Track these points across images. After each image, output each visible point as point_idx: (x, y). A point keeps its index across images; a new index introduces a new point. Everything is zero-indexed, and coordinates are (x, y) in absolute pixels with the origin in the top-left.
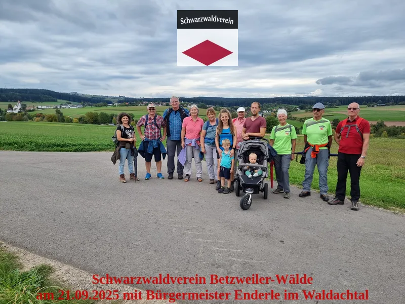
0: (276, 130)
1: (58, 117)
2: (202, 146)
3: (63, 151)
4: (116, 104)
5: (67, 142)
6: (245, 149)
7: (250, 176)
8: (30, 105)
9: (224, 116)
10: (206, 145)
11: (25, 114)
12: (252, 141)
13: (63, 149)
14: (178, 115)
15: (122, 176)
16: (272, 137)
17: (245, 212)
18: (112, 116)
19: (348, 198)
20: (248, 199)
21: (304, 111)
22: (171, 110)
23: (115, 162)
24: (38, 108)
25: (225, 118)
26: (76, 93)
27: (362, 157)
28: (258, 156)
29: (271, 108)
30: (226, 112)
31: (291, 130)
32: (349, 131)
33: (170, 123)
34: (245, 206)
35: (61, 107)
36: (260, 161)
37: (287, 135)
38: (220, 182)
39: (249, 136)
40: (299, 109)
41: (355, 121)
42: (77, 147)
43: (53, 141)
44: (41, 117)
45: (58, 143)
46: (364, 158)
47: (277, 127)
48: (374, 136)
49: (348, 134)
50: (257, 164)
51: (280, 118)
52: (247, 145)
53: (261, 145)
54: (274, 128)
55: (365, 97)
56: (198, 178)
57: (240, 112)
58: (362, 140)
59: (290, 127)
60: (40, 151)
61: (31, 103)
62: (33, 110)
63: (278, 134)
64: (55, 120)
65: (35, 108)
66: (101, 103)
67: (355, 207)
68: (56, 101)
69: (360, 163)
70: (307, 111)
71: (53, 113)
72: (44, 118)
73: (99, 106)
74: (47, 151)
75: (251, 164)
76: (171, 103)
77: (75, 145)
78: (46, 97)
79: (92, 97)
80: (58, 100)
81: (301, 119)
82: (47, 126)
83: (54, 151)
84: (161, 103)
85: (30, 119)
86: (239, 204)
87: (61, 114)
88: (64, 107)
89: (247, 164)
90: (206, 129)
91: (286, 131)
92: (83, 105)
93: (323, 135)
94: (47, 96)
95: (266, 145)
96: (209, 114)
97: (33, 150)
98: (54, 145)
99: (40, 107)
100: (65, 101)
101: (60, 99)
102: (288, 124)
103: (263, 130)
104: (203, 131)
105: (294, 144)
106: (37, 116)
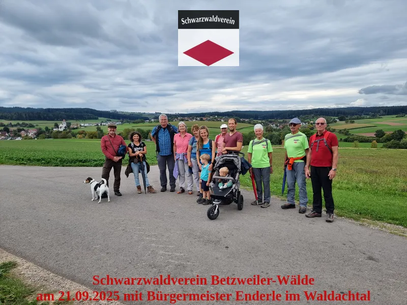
0: (253, 144)
1: (99, 134)
4: (153, 120)
6: (220, 163)
8: (74, 124)
9: (203, 132)
10: (192, 159)
11: (70, 132)
14: (167, 132)
15: (139, 188)
18: (149, 132)
20: (215, 209)
21: (343, 122)
24: (81, 126)
26: (115, 111)
27: (333, 169)
29: (308, 120)
31: (267, 144)
32: (318, 145)
33: (159, 140)
35: (101, 124)
37: (263, 148)
39: (227, 150)
40: (338, 120)
44: (83, 134)
45: (80, 159)
47: (254, 142)
49: (317, 147)
54: (251, 142)
56: (189, 191)
57: (223, 129)
58: (332, 153)
59: (266, 141)
61: (75, 121)
62: (77, 128)
63: (255, 147)
64: (96, 137)
65: (79, 126)
66: (139, 120)
67: (329, 219)
68: (97, 119)
69: (332, 175)
71: (94, 130)
72: (86, 135)
73: (136, 123)
76: (160, 121)
78: (88, 115)
79: (130, 115)
80: (99, 118)
81: (340, 131)
82: (85, 143)
85: (73, 136)
87: (102, 131)
88: (104, 124)
90: (192, 144)
91: (263, 145)
92: (122, 122)
94: (90, 115)
96: (194, 130)
99: (82, 125)
100: (106, 119)
101: (101, 116)
103: (239, 144)
104: (190, 146)
105: (271, 157)
106: (80, 133)
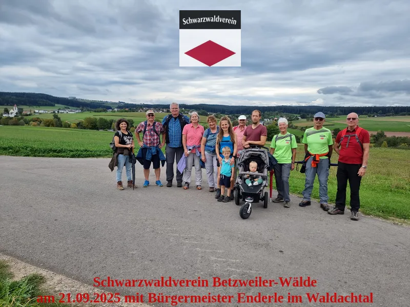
0: (277, 139)
1: (56, 122)
2: (202, 154)
3: (60, 157)
4: (116, 110)
5: (65, 147)
6: (246, 158)
7: (250, 184)
8: (27, 110)
9: (224, 123)
10: (206, 153)
11: (22, 118)
12: (253, 149)
13: (59, 154)
14: (178, 123)
15: (120, 183)
16: (272, 146)
17: (244, 221)
18: (111, 122)
19: (347, 209)
20: (248, 208)
21: (305, 120)
22: (171, 117)
23: (112, 169)
24: (35, 112)
25: (224, 126)
26: (74, 98)
27: (363, 166)
28: (259, 165)
29: (273, 117)
30: (226, 119)
31: (291, 139)
32: (348, 141)
33: (170, 130)
34: (244, 215)
35: (58, 112)
36: (260, 169)
37: (287, 144)
38: (220, 190)
39: (250, 144)
40: (300, 118)
41: (354, 131)
42: (74, 153)
43: (50, 146)
44: (38, 121)
45: (54, 148)
46: (365, 168)
47: (277, 136)
48: (374, 146)
49: (348, 144)
50: (257, 173)
51: (280, 127)
52: (248, 153)
53: (262, 153)
54: (275, 136)
55: (366, 107)
56: (197, 186)
57: (241, 120)
58: (363, 150)
59: (290, 136)
60: (35, 156)
61: (28, 107)
62: (30, 115)
63: (279, 143)
64: (53, 125)
65: (32, 112)
66: (100, 109)
67: (355, 217)
68: (54, 106)
69: (361, 173)
70: (308, 120)
71: (50, 117)
72: (40, 122)
73: (98, 112)
74: (43, 156)
75: (251, 173)
76: (171, 110)
77: (72, 151)
78: (44, 101)
79: (91, 103)
80: (56, 105)
81: (302, 128)
82: (44, 131)
83: (50, 157)
84: (162, 109)
85: (26, 124)
86: (239, 213)
87: (59, 119)
88: (62, 111)
89: (247, 172)
90: (207, 136)
91: (287, 140)
92: (82, 110)
93: (324, 144)
94: (45, 100)
95: (267, 154)
96: (210, 121)
97: (28, 156)
98: (51, 150)
99: (37, 111)
100: (63, 106)
101: (58, 103)
102: (288, 133)
103: (263, 138)
104: (204, 139)
105: (294, 153)
106: (34, 120)
